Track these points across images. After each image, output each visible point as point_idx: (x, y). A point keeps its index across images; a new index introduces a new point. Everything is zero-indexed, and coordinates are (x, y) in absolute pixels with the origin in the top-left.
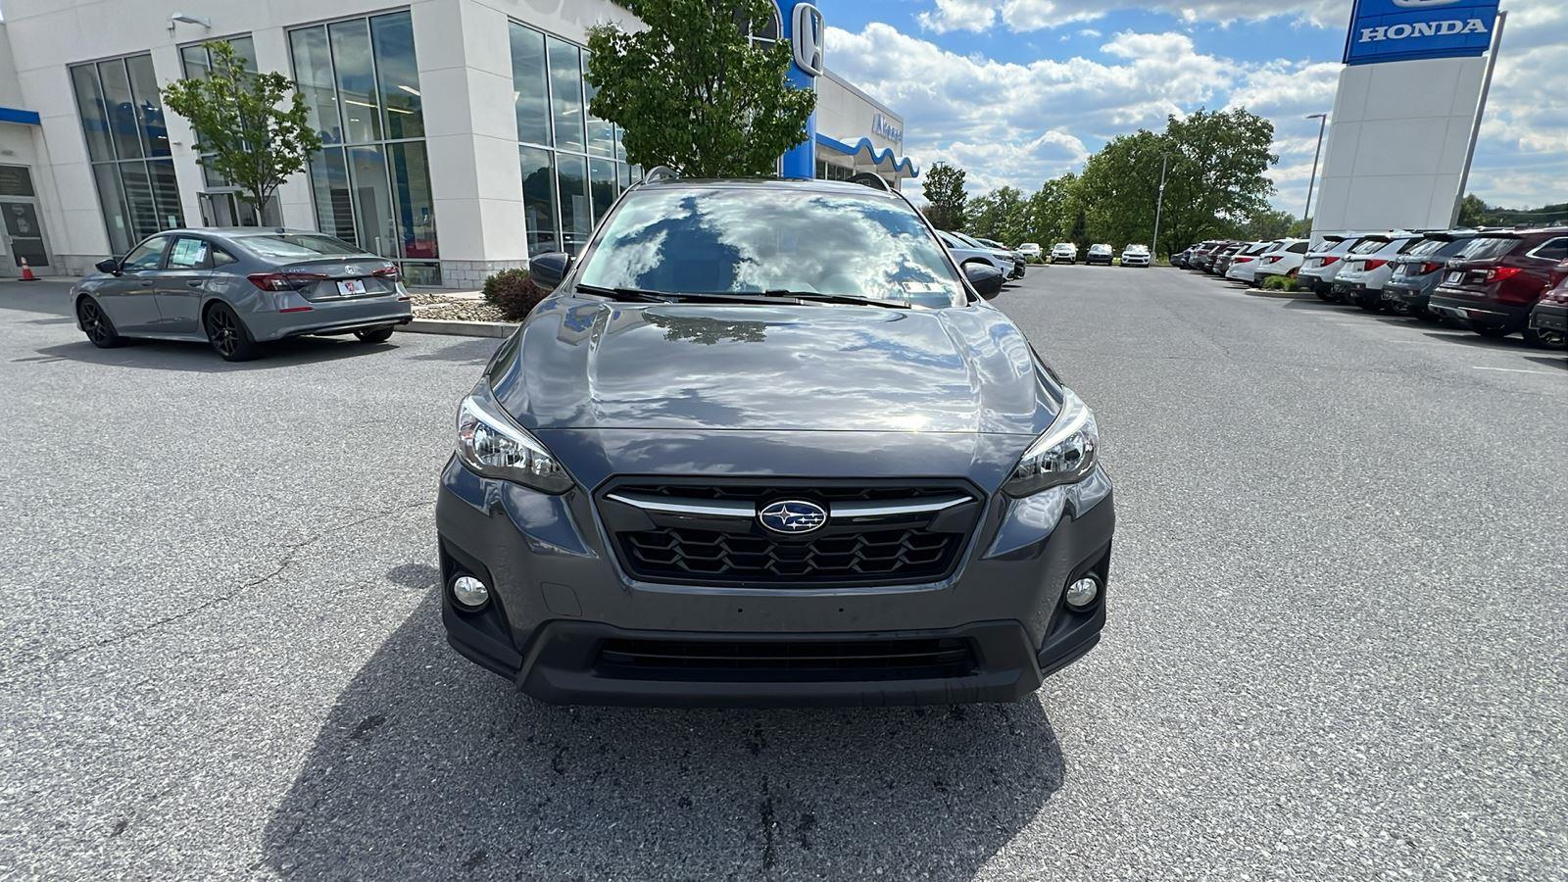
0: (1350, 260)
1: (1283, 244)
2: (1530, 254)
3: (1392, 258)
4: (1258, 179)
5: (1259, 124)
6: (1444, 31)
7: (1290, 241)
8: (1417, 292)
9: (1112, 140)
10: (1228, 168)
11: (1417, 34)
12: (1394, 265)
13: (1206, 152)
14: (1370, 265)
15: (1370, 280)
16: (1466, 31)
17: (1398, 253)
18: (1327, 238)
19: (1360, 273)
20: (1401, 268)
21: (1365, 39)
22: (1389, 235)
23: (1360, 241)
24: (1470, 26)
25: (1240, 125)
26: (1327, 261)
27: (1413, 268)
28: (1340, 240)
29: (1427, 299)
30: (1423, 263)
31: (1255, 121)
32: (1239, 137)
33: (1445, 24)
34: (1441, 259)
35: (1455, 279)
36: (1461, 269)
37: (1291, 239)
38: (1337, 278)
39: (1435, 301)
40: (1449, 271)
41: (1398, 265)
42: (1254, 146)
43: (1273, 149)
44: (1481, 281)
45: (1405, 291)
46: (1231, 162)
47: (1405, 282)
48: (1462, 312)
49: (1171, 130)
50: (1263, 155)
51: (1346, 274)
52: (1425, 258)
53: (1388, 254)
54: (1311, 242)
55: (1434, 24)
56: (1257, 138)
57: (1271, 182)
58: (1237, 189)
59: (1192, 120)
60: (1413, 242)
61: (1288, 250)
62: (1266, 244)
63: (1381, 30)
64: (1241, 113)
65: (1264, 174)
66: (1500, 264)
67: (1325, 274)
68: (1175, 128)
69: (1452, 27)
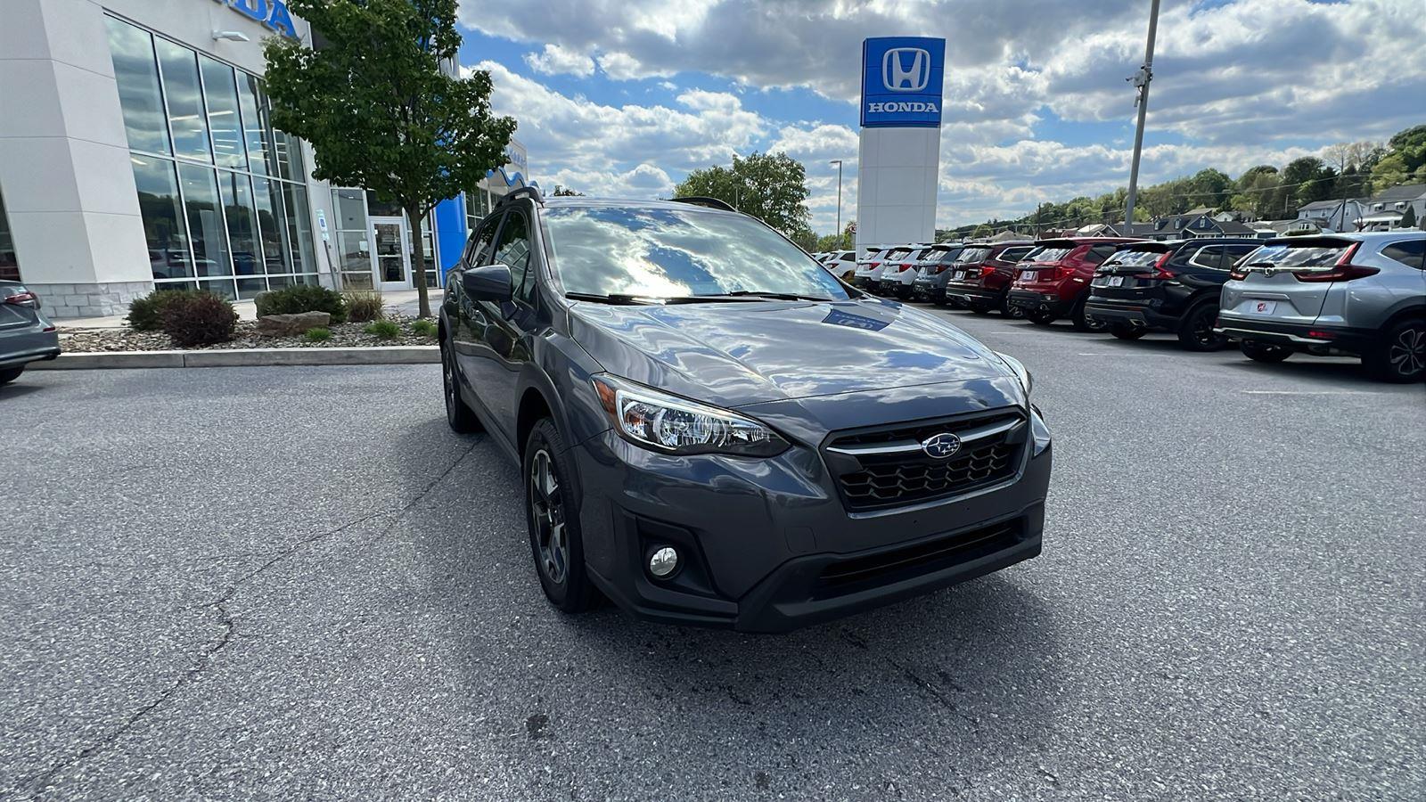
0: (888, 265)
1: (837, 254)
2: (997, 258)
3: (916, 263)
4: (799, 207)
5: (795, 165)
6: (916, 109)
7: (842, 252)
8: (935, 286)
9: (692, 172)
10: (779, 197)
11: (901, 110)
12: (917, 268)
13: (763, 185)
14: (903, 268)
15: (904, 278)
16: (927, 110)
17: (918, 259)
18: (869, 250)
19: (897, 274)
20: (923, 270)
21: (872, 110)
22: (910, 247)
23: (891, 252)
24: (929, 108)
25: (782, 165)
26: (873, 266)
27: (931, 269)
28: (878, 251)
29: (945, 290)
30: (936, 266)
31: (792, 164)
32: (783, 176)
33: (916, 105)
34: (947, 263)
35: (960, 275)
36: (961, 269)
37: (842, 251)
38: (883, 277)
39: (950, 291)
40: (955, 270)
41: (920, 267)
42: (794, 182)
43: (806, 184)
44: (975, 276)
45: (929, 285)
46: (781, 193)
47: (927, 278)
48: (967, 297)
49: (736, 167)
50: (800, 189)
51: (888, 275)
52: (937, 262)
53: (912, 260)
54: (857, 252)
55: (910, 104)
56: (795, 176)
57: (807, 208)
58: (786, 213)
59: (750, 160)
60: (926, 251)
61: (841, 259)
62: (825, 255)
63: (881, 105)
64: (782, 156)
65: (803, 203)
66: (983, 265)
67: (872, 275)
68: (738, 166)
69: (919, 107)
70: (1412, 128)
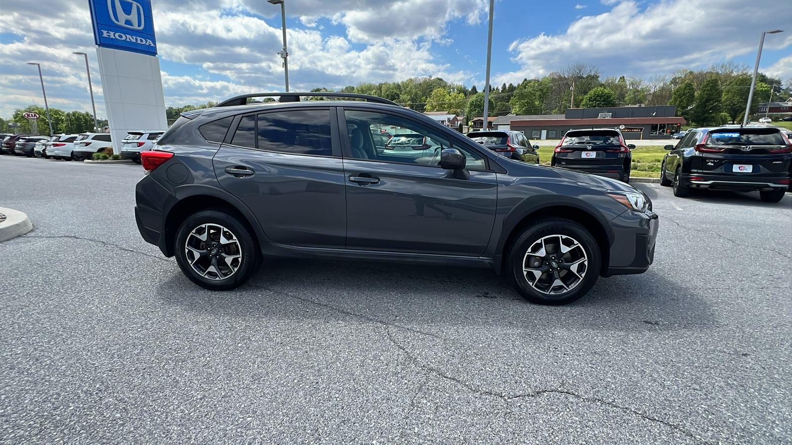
6: (139, 42)
11: (128, 40)
16: (147, 44)
21: (104, 35)
24: (148, 42)
26: (139, 145)
28: (140, 134)
33: (139, 39)
55: (134, 37)
61: (92, 139)
63: (111, 33)
67: (139, 150)
69: (141, 41)
70: (315, 88)
